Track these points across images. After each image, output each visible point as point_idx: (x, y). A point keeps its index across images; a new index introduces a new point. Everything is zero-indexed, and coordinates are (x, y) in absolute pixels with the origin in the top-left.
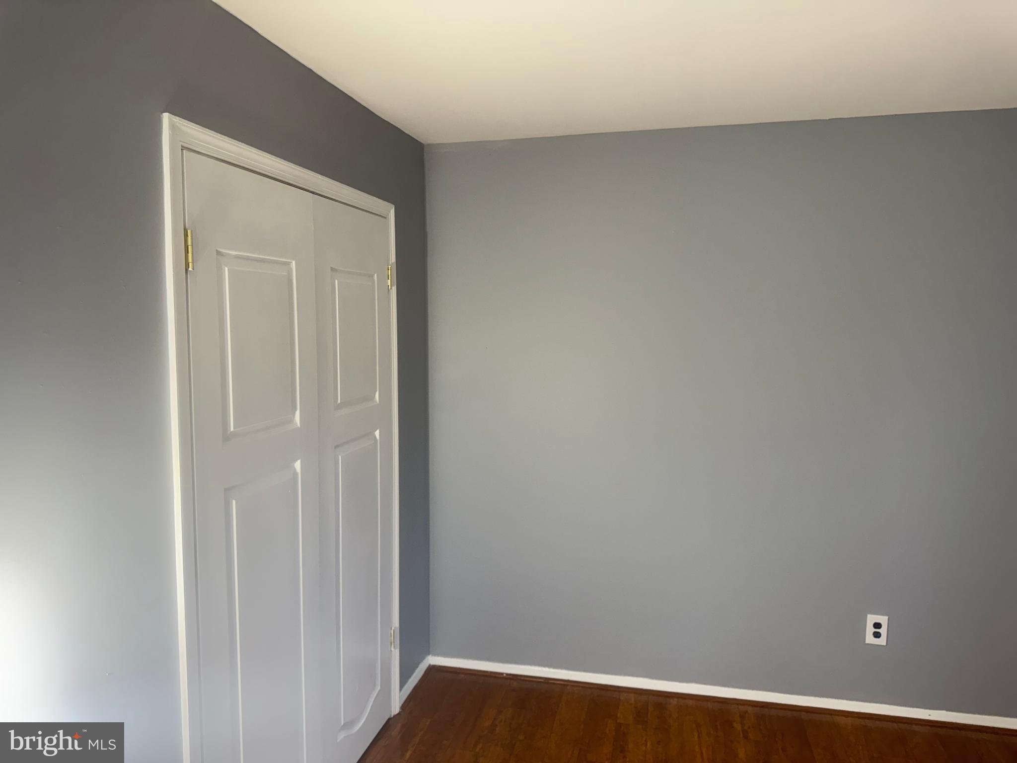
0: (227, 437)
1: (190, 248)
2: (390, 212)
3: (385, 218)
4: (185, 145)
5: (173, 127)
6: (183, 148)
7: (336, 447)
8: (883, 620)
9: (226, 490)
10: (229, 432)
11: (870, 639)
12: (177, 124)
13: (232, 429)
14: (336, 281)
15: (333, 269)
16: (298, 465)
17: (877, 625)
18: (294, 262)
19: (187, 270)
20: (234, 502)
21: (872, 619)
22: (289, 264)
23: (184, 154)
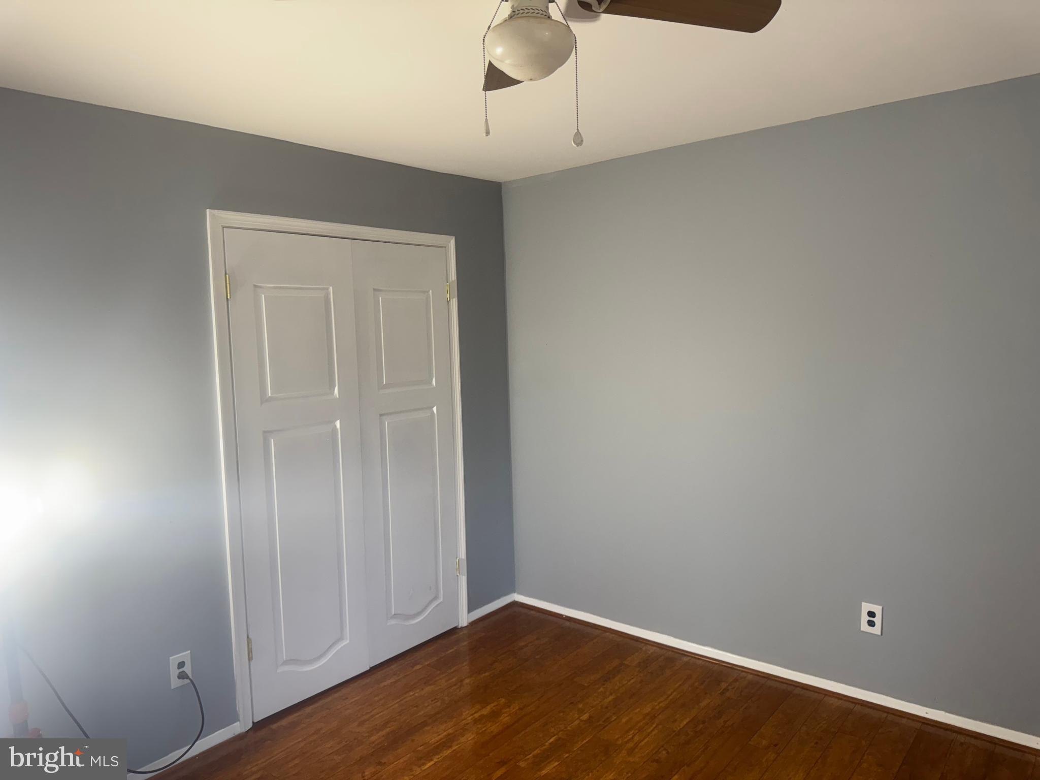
0: (264, 400)
1: (228, 285)
2: (450, 242)
3: (445, 247)
4: (224, 225)
5: (212, 216)
6: (223, 227)
7: (381, 415)
8: (877, 609)
9: (265, 432)
10: (267, 397)
11: (865, 627)
12: (217, 214)
13: (270, 395)
14: (380, 298)
15: (375, 290)
16: (338, 423)
17: (871, 614)
18: (331, 288)
19: (227, 299)
20: (272, 440)
21: (866, 607)
22: (327, 289)
23: (224, 231)
